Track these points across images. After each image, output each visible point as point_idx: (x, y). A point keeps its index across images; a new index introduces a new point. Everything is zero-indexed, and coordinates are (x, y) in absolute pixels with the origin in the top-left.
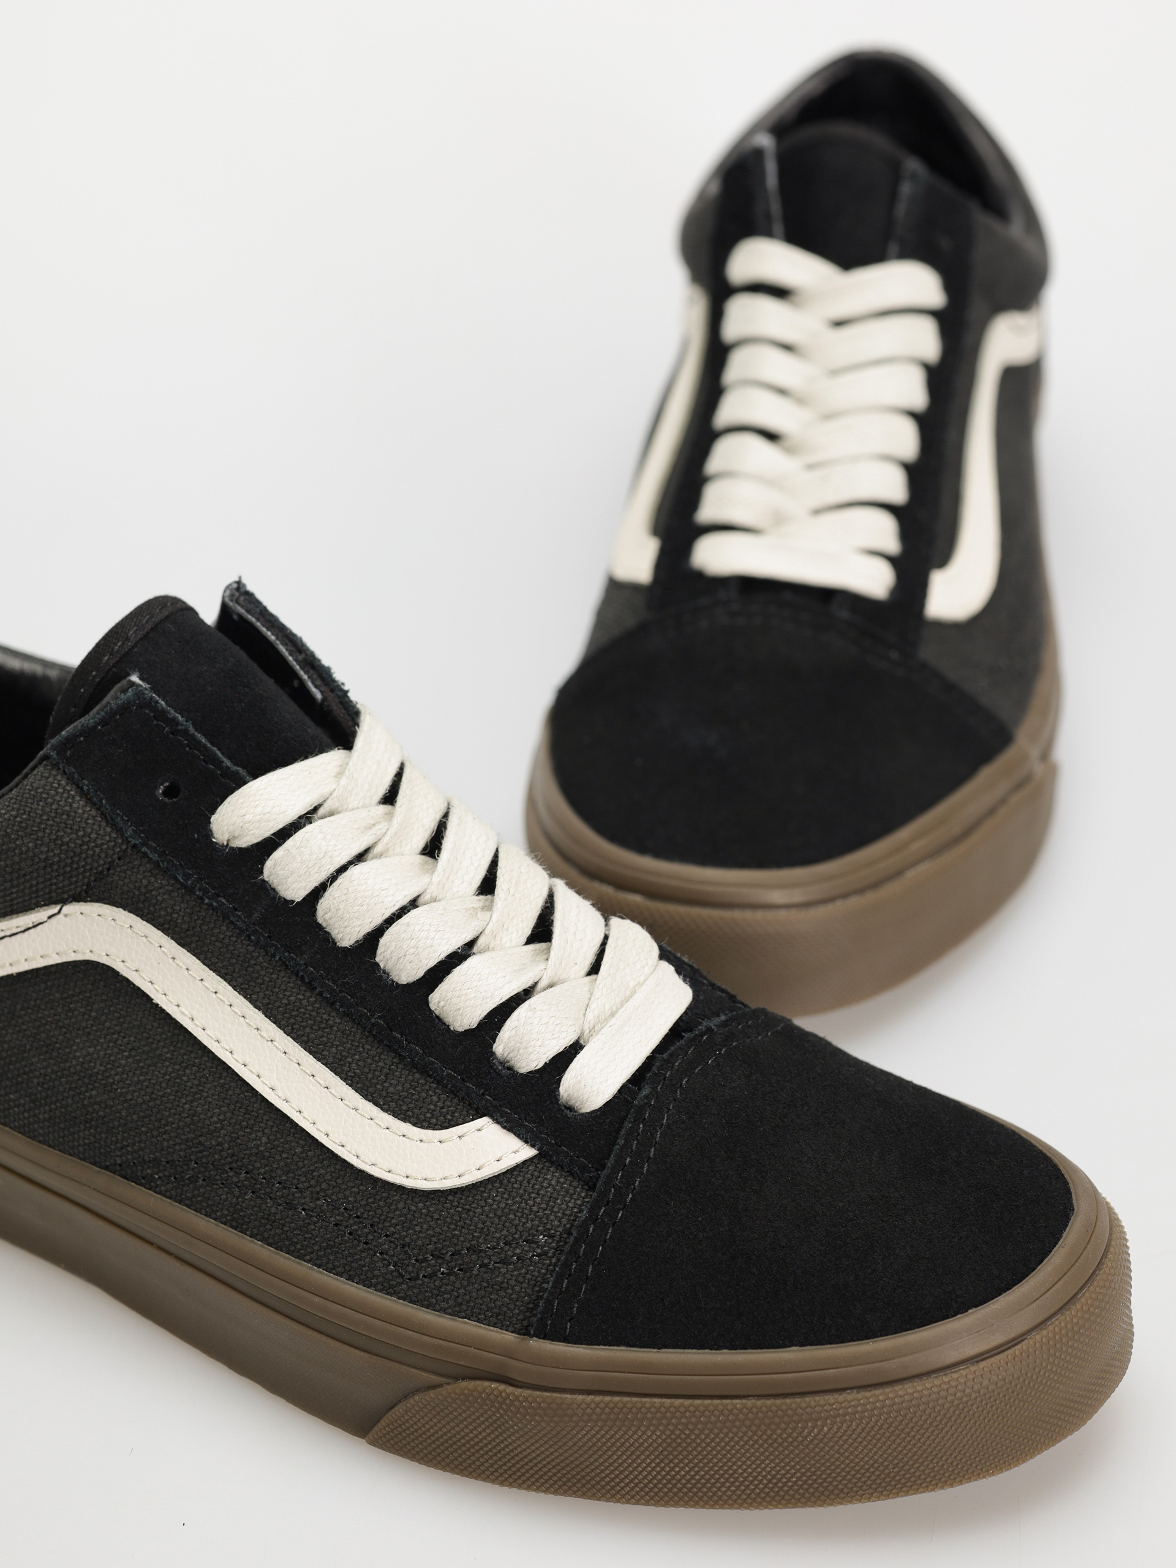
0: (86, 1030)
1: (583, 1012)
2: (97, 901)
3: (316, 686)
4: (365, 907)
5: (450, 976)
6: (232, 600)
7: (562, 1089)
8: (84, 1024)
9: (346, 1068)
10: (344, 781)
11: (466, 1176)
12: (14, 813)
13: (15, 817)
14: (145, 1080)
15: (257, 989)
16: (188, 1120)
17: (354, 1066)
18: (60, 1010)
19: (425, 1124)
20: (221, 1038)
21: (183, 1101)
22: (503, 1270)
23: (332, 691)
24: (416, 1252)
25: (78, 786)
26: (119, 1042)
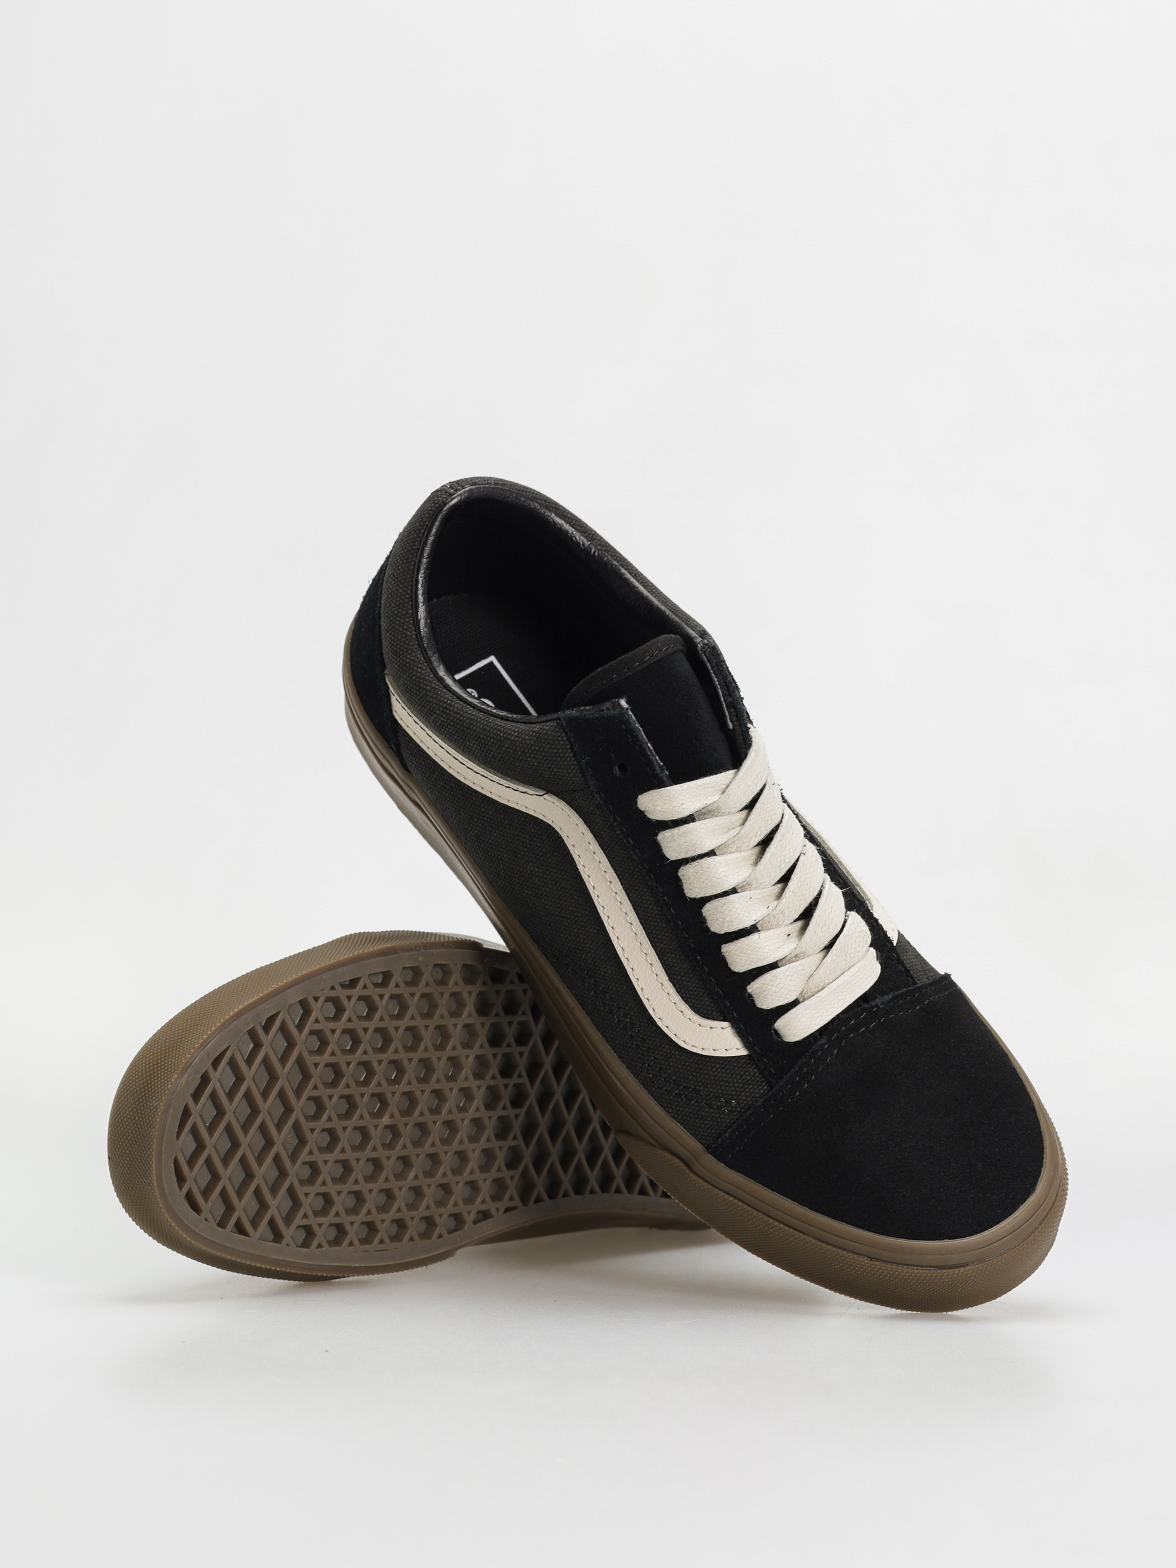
0: (537, 857)
1: (807, 978)
2: (564, 800)
3: (731, 721)
4: (704, 885)
5: (737, 941)
6: (701, 650)
7: (776, 1025)
8: (537, 853)
9: (665, 958)
10: (723, 796)
11: (706, 1051)
12: (532, 742)
13: (532, 745)
14: (559, 903)
15: (633, 891)
16: (574, 938)
17: (670, 960)
18: (527, 837)
19: (696, 1010)
20: (606, 907)
21: (575, 926)
22: (707, 1110)
23: (740, 726)
24: (666, 1075)
25: (572, 745)
26: (552, 874)
